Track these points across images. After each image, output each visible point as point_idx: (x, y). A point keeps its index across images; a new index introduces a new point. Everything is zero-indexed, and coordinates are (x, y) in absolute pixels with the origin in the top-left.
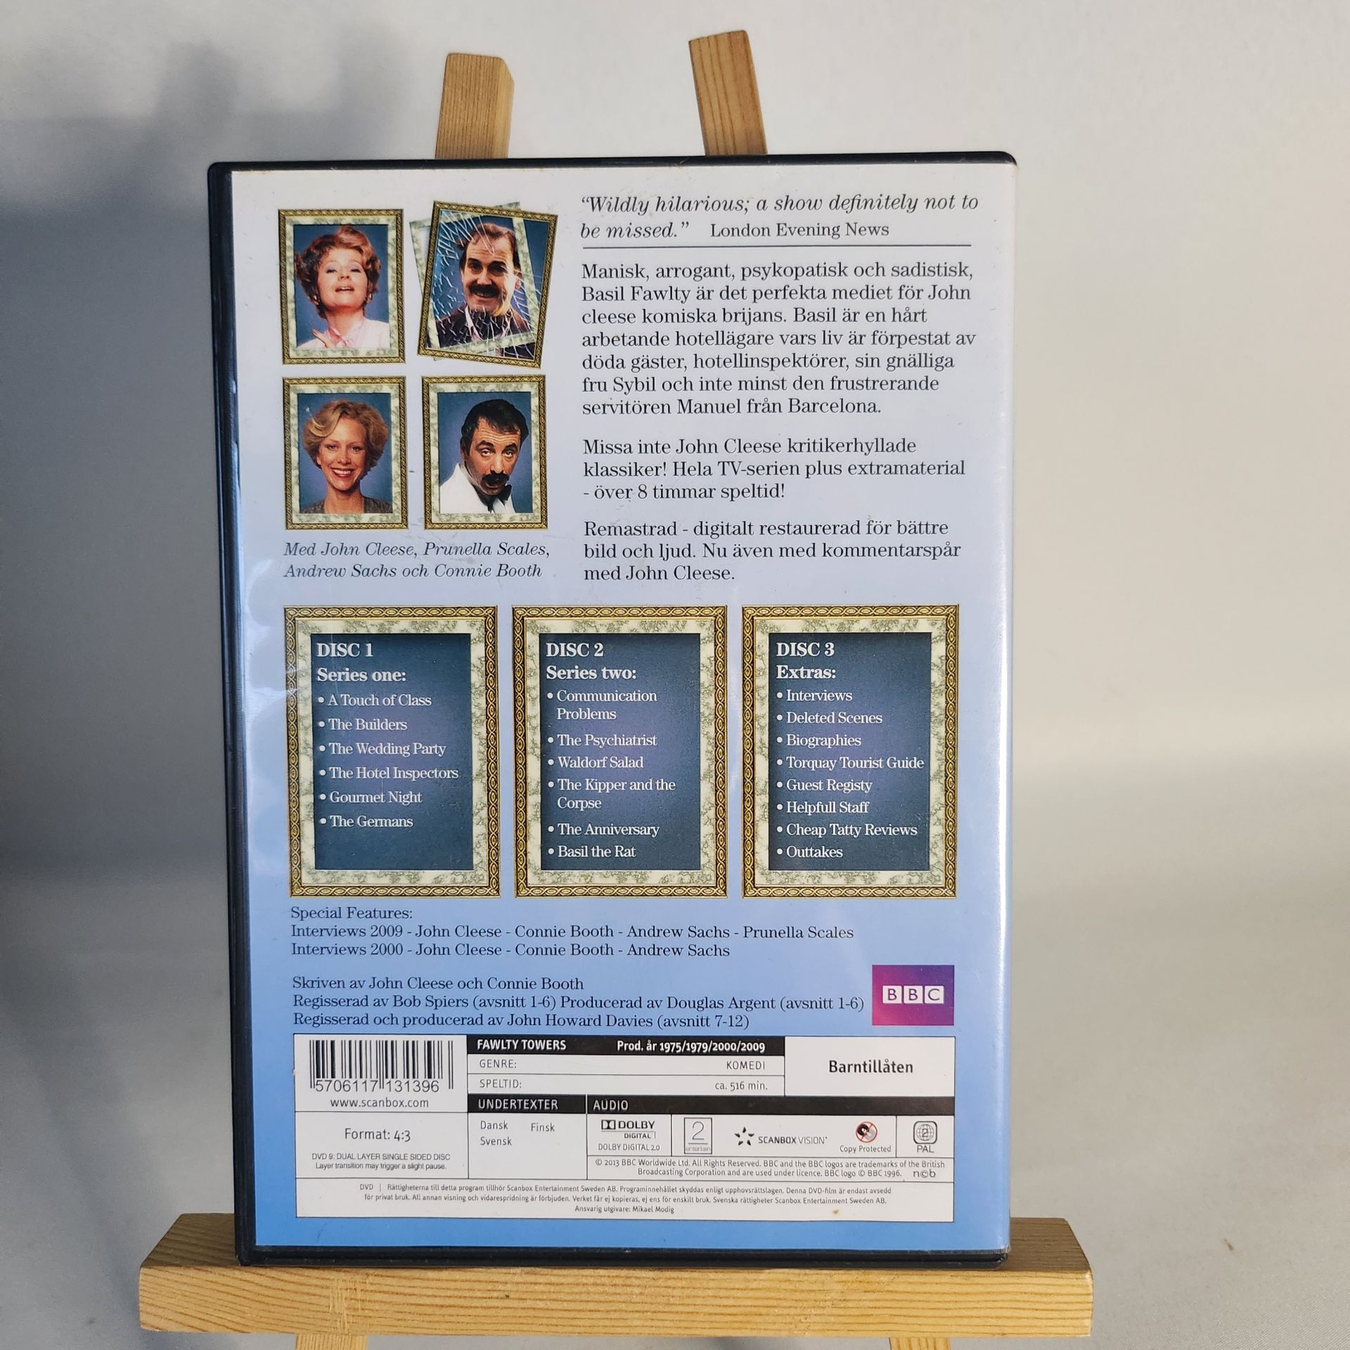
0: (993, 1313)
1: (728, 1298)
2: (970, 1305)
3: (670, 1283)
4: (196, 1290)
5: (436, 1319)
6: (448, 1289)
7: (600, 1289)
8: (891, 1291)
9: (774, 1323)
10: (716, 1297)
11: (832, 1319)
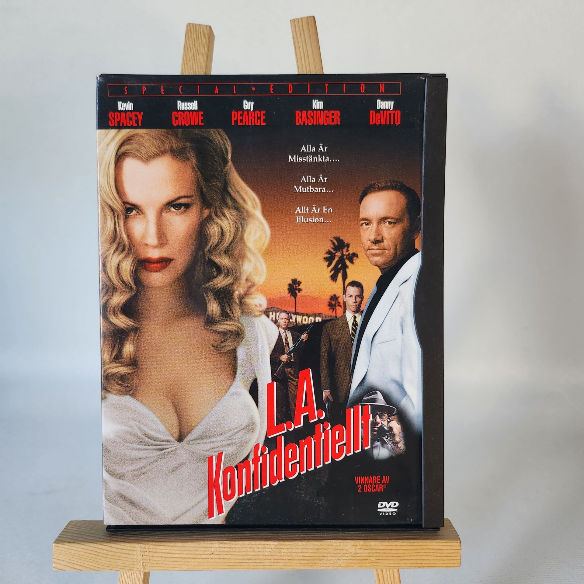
0: (419, 558)
1: (307, 553)
2: (409, 555)
3: (282, 547)
4: (77, 552)
5: (181, 564)
6: (186, 551)
7: (252, 549)
8: (376, 549)
9: (326, 563)
10: (301, 552)
11: (351, 561)
